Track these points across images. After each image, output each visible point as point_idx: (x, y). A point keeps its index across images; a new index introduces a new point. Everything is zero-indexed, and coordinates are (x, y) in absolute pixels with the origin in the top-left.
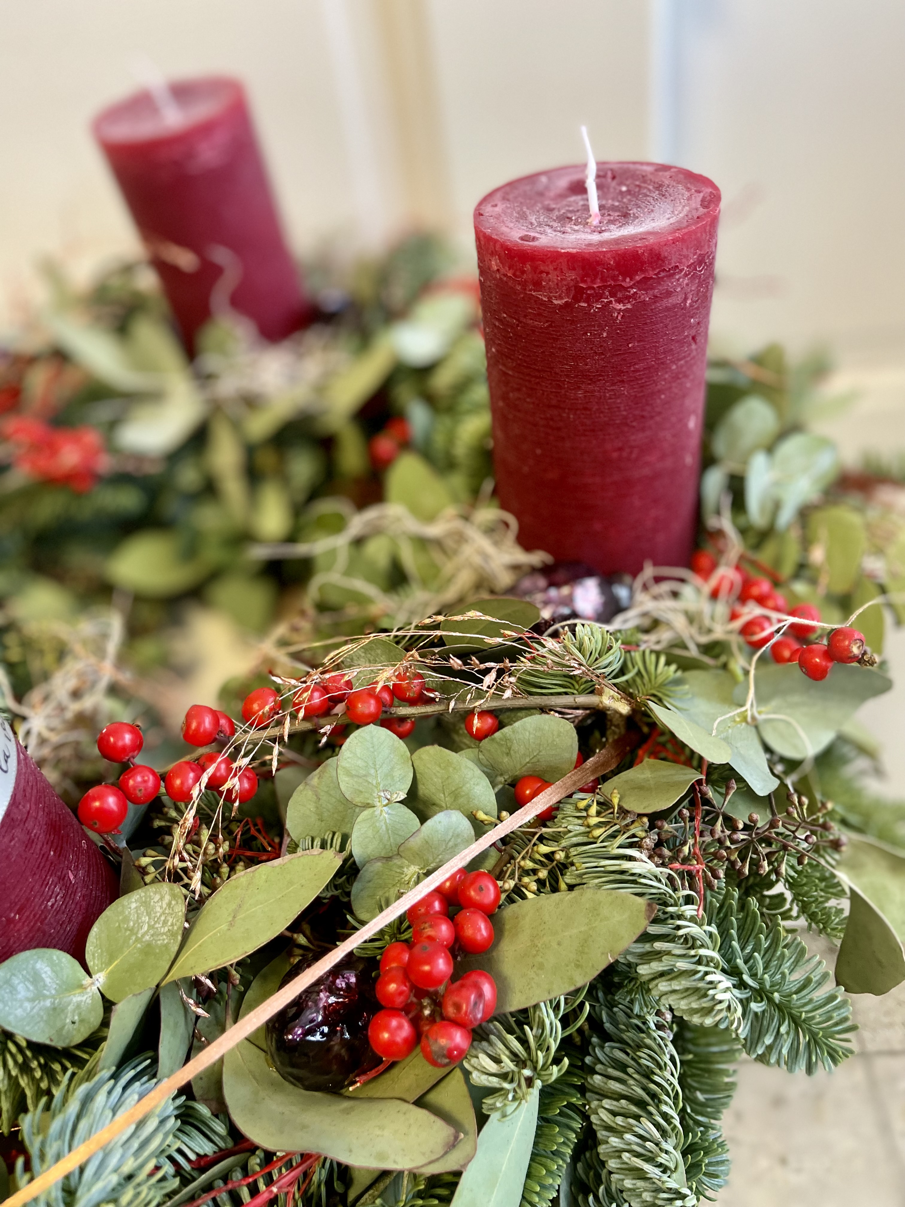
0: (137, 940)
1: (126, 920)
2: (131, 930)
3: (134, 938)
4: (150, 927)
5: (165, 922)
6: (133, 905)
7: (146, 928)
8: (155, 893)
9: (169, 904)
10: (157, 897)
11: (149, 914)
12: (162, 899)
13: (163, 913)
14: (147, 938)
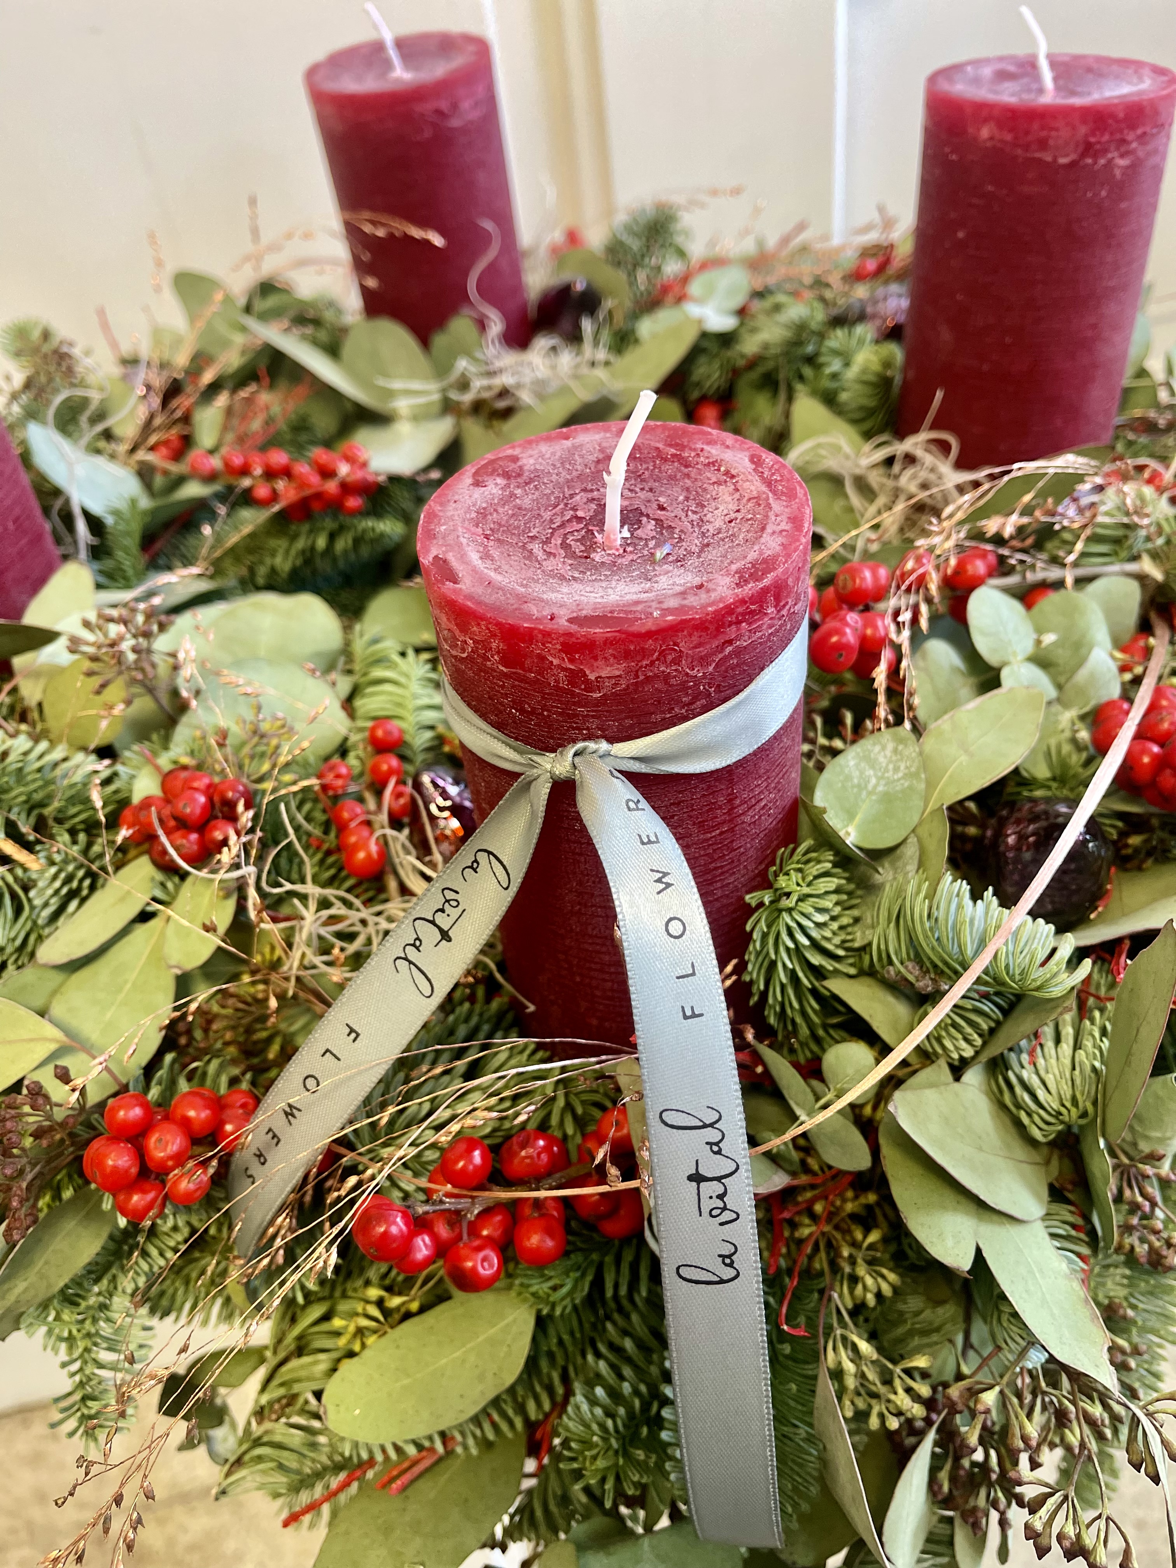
0: (870, 793)
1: (849, 778)
2: (859, 786)
3: (864, 793)
4: (879, 779)
5: (896, 769)
6: (852, 763)
7: (874, 781)
8: (874, 744)
9: (895, 751)
10: (877, 748)
11: (873, 767)
12: (884, 748)
13: (890, 761)
14: (880, 788)
